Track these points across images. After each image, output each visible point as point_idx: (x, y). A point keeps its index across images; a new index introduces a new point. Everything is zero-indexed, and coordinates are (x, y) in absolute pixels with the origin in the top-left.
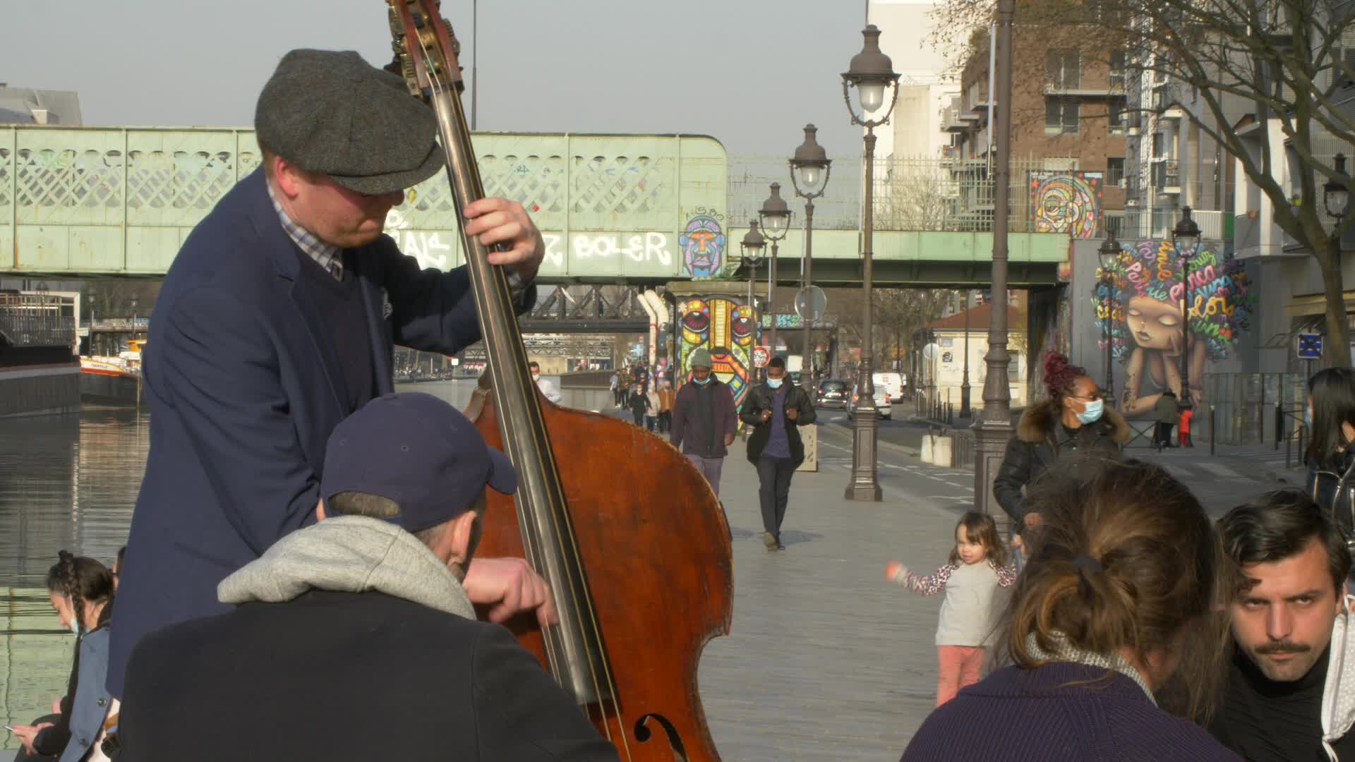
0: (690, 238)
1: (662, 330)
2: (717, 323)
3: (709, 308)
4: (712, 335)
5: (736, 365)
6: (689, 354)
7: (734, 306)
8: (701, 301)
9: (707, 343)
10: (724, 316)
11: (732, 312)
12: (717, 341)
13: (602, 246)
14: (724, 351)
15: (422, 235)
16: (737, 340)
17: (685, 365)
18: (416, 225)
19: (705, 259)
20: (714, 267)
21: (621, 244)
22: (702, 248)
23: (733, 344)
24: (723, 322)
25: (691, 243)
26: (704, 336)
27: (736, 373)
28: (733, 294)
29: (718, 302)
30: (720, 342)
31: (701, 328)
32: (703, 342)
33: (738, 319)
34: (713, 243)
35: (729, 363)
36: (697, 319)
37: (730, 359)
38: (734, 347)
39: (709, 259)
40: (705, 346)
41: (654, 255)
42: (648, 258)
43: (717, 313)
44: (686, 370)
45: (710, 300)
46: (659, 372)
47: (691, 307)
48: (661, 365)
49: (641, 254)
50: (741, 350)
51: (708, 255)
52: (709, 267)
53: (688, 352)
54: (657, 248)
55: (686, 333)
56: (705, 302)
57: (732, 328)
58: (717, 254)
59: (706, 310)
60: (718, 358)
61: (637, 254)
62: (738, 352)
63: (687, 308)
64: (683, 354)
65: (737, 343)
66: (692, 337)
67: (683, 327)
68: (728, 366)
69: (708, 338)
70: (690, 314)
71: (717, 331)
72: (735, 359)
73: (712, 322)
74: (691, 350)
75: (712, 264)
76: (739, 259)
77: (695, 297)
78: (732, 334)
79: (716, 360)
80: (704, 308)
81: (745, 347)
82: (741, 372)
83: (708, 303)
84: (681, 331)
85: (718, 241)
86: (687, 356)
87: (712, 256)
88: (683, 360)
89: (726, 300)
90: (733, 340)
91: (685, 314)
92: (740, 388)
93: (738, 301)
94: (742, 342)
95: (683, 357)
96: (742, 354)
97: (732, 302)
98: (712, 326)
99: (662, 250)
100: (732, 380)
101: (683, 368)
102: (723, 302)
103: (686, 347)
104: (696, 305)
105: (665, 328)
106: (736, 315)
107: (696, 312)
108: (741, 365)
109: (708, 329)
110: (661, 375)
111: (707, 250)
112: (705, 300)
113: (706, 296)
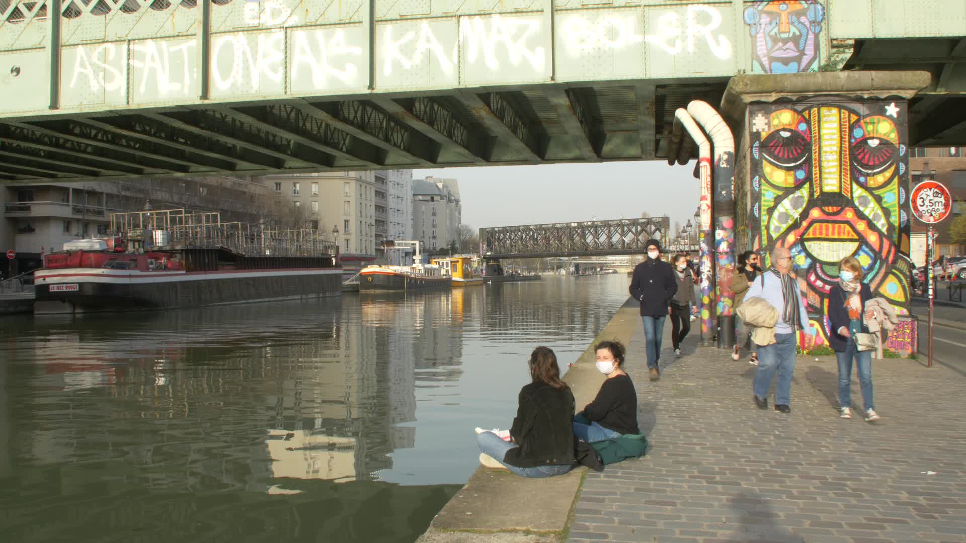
0: (762, 12)
1: (724, 165)
2: (824, 149)
3: (808, 122)
4: (815, 171)
5: (861, 226)
6: (774, 207)
7: (854, 118)
8: (795, 111)
9: (807, 186)
10: (837, 136)
11: (851, 128)
12: (825, 182)
13: (612, 33)
14: (839, 200)
15: (319, 33)
16: (862, 179)
17: (767, 228)
18: (311, 18)
19: (790, 45)
20: (805, 60)
21: (644, 26)
22: (783, 28)
23: (855, 186)
24: (836, 148)
25: (765, 19)
26: (801, 175)
27: (862, 240)
28: (853, 94)
29: (824, 111)
30: (831, 185)
31: (796, 161)
32: (799, 185)
33: (864, 141)
34: (803, 19)
35: (847, 222)
36: (787, 142)
37: (849, 215)
38: (858, 191)
39: (797, 45)
40: (804, 192)
41: (701, 44)
42: (691, 49)
43: (823, 131)
44: (769, 237)
45: (809, 108)
46: (719, 242)
47: (775, 122)
48: (723, 229)
49: (679, 43)
50: (870, 197)
51: (796, 39)
52: (798, 59)
53: (772, 204)
54: (705, 31)
55: (767, 169)
56: (800, 113)
57: (853, 157)
58: (811, 36)
59: (803, 127)
60: (828, 214)
61: (672, 43)
62: (865, 203)
63: (768, 124)
64: (764, 208)
65: (863, 186)
66: (779, 177)
67: (761, 157)
68: (848, 228)
69: (809, 178)
70: (774, 135)
71: (824, 164)
72: (860, 216)
73: (815, 148)
74: (778, 200)
75: (802, 53)
76: (852, 42)
77: (782, 103)
78: (853, 170)
79: (825, 217)
80: (799, 122)
81: (876, 192)
82: (873, 238)
83: (806, 114)
84: (756, 168)
85: (811, 15)
86: (771, 211)
87: (802, 42)
88: (764, 218)
89: (840, 108)
90: (855, 179)
91: (764, 135)
92: (871, 268)
93: (862, 109)
94: (871, 183)
95: (764, 213)
96: (873, 204)
97: (851, 111)
98: (815, 156)
99: (715, 34)
100: (856, 253)
101: (764, 232)
102: (835, 111)
103: (768, 196)
104: (785, 117)
105: (727, 161)
106: (858, 133)
107: (784, 130)
108: (871, 226)
109: (808, 161)
110: (723, 247)
111: (793, 30)
112: (799, 107)
113: (800, 101)
